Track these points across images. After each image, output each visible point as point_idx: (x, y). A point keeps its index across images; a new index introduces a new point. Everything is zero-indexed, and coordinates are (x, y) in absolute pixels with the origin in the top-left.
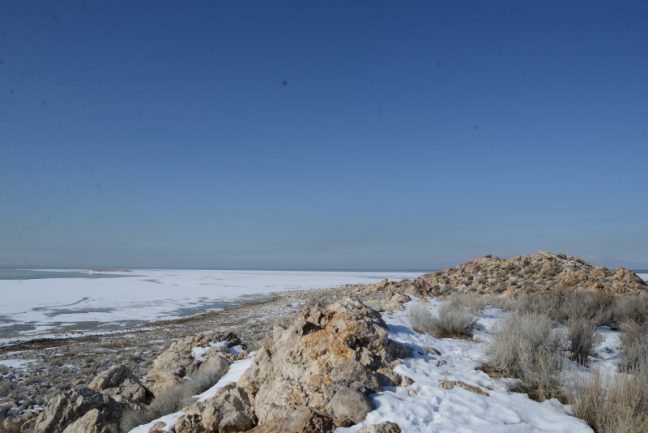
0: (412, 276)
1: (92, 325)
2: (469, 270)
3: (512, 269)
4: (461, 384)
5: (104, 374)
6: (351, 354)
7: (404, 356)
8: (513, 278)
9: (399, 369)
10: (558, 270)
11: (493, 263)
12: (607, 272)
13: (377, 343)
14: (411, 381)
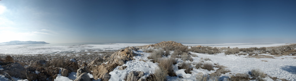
0: (151, 44)
1: (110, 50)
2: (162, 43)
3: (167, 43)
4: (143, 60)
5: (105, 56)
6: (127, 55)
7: (136, 56)
8: (167, 44)
9: (134, 58)
10: (172, 43)
11: (164, 42)
12: (178, 43)
13: (131, 53)
14: (135, 59)
